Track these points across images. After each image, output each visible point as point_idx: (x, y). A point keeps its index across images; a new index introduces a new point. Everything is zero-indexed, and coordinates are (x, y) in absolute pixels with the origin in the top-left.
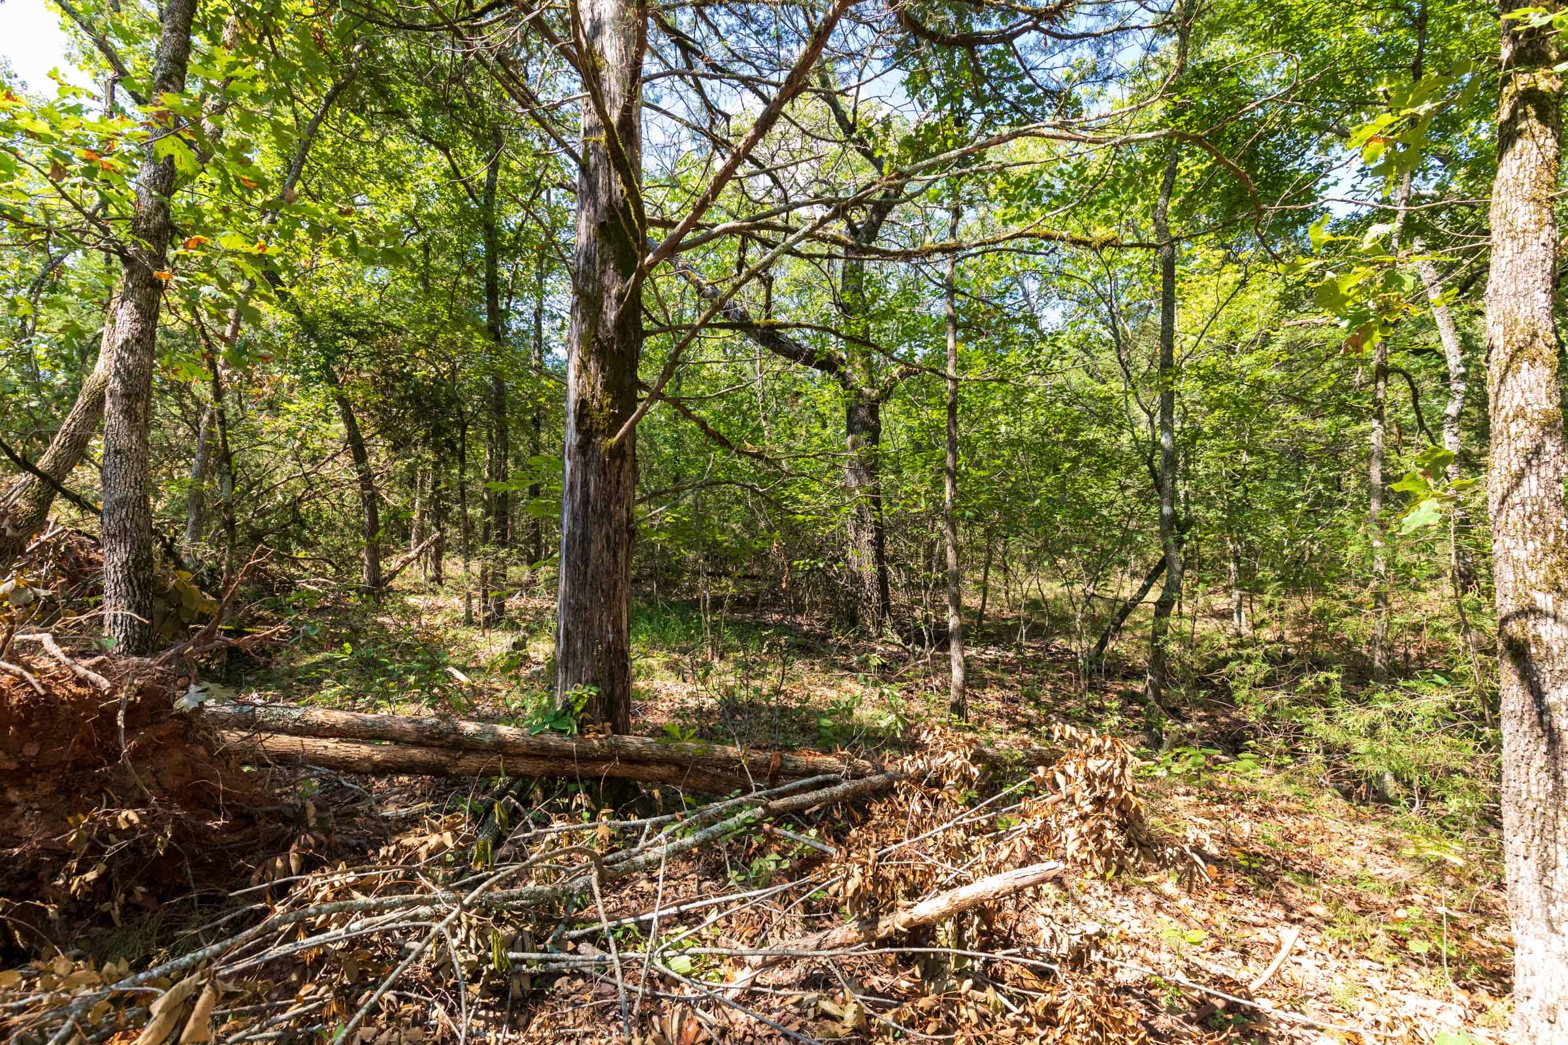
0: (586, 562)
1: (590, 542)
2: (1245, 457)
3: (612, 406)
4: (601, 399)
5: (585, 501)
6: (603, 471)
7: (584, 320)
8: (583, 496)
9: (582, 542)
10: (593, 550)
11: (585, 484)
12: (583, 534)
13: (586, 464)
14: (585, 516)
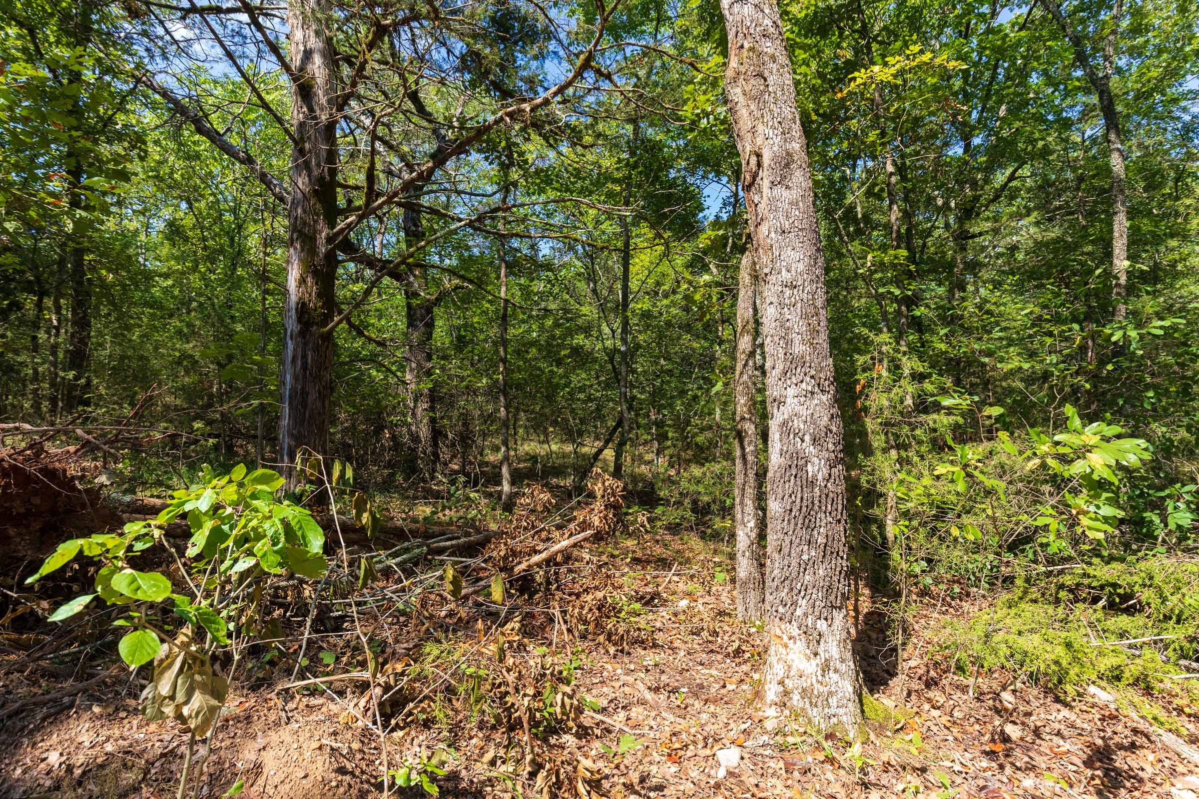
0: (305, 407)
1: (308, 394)
2: (662, 362)
3: (322, 308)
4: (314, 302)
5: (304, 367)
6: (316, 349)
7: (302, 250)
8: (302, 364)
9: (302, 393)
10: (310, 400)
11: (304, 356)
12: (302, 388)
13: (305, 344)
14: (304, 377)
